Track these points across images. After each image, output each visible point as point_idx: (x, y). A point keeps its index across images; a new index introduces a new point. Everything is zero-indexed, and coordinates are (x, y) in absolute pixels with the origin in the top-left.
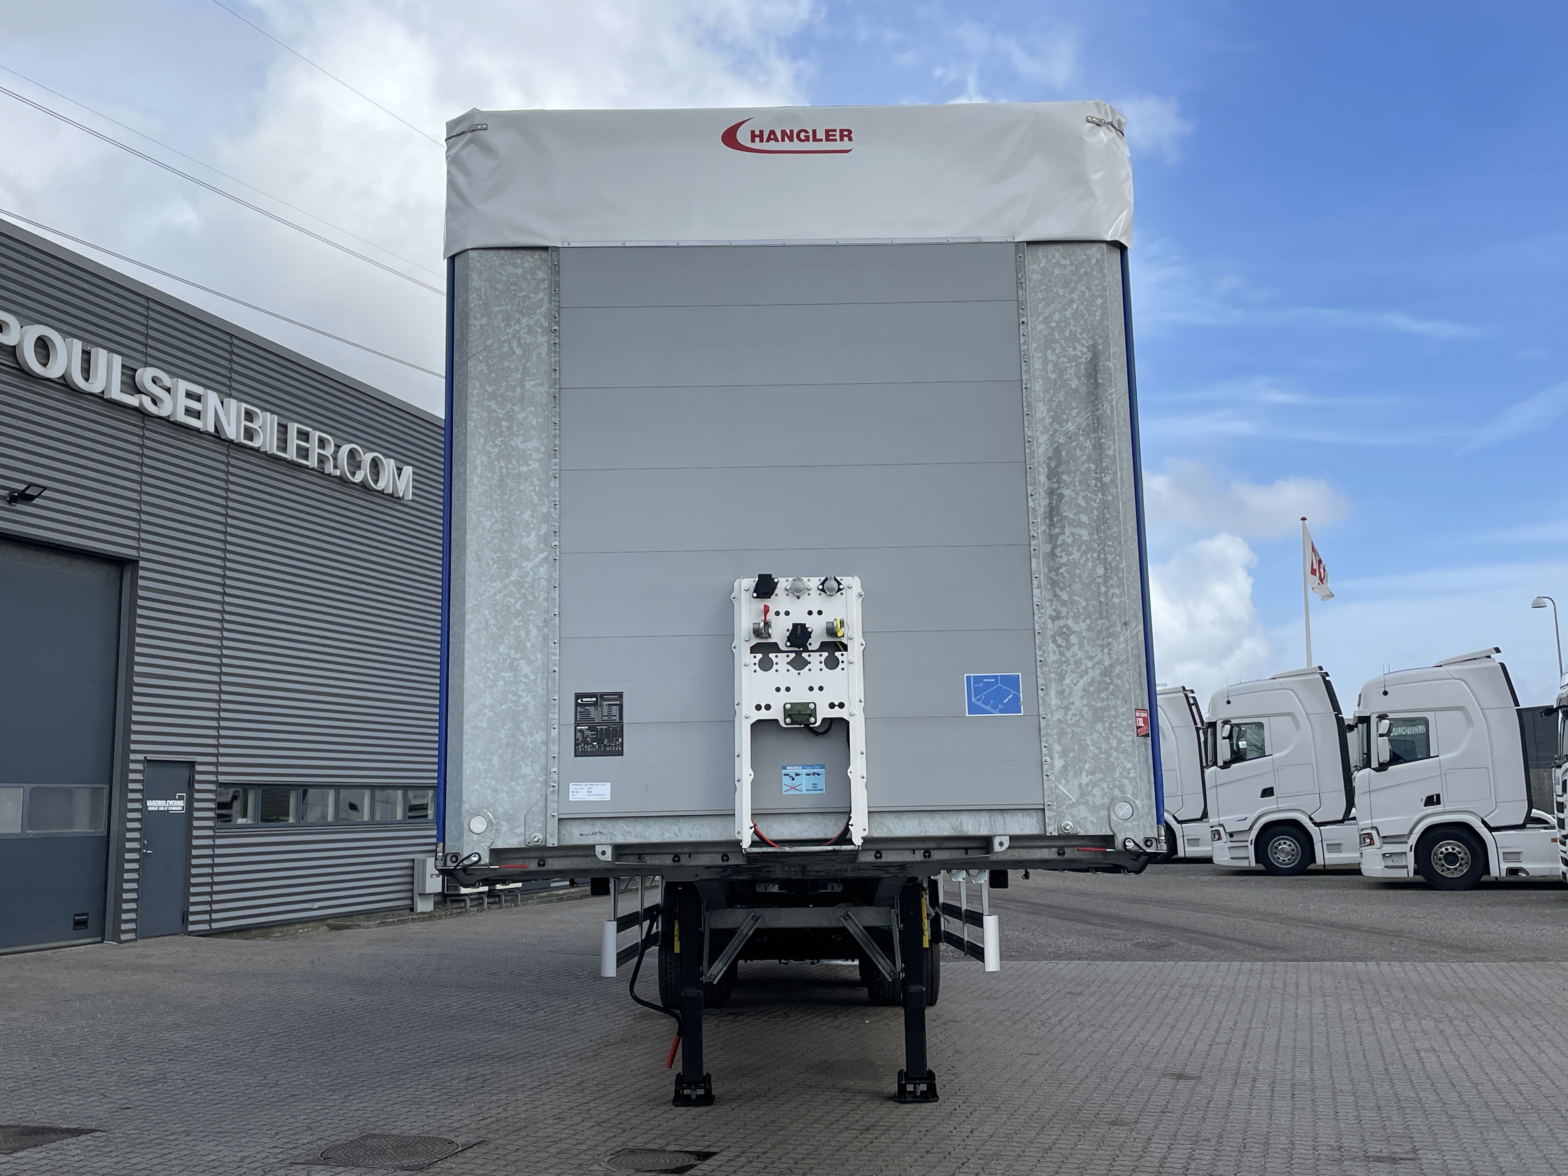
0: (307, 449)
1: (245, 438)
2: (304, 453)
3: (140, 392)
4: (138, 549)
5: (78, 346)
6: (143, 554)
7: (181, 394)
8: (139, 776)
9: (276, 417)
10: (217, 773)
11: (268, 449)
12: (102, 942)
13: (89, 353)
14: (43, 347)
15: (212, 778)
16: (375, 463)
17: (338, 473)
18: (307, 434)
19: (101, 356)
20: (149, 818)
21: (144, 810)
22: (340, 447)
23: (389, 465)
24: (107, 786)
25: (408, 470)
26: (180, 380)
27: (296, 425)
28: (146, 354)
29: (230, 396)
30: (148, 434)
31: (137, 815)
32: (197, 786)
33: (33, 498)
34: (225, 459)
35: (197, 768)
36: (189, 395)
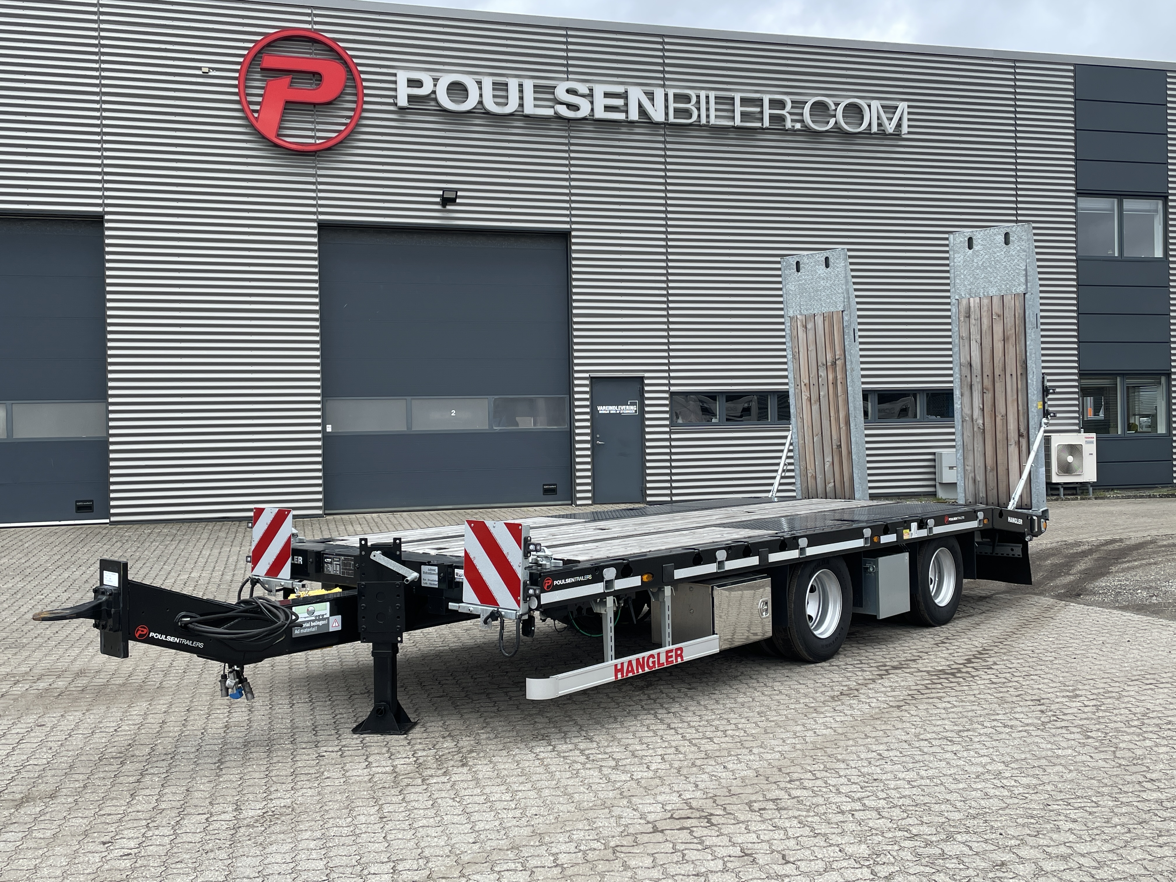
0: (762, 112)
1: (675, 118)
2: (751, 117)
3: (559, 103)
4: (570, 223)
5: (488, 81)
7: (600, 96)
8: (586, 389)
9: (712, 93)
10: (670, 385)
11: (706, 122)
12: (571, 505)
13: (507, 85)
14: (456, 89)
15: (666, 388)
17: (798, 126)
18: (757, 100)
19: (512, 84)
20: (600, 419)
21: (594, 413)
23: (871, 107)
24: (567, 396)
25: (903, 107)
26: (597, 85)
27: (741, 95)
28: (568, 72)
29: (664, 86)
30: (572, 134)
31: (587, 417)
32: (647, 395)
33: (454, 199)
34: (661, 139)
35: (646, 381)
36: (607, 95)
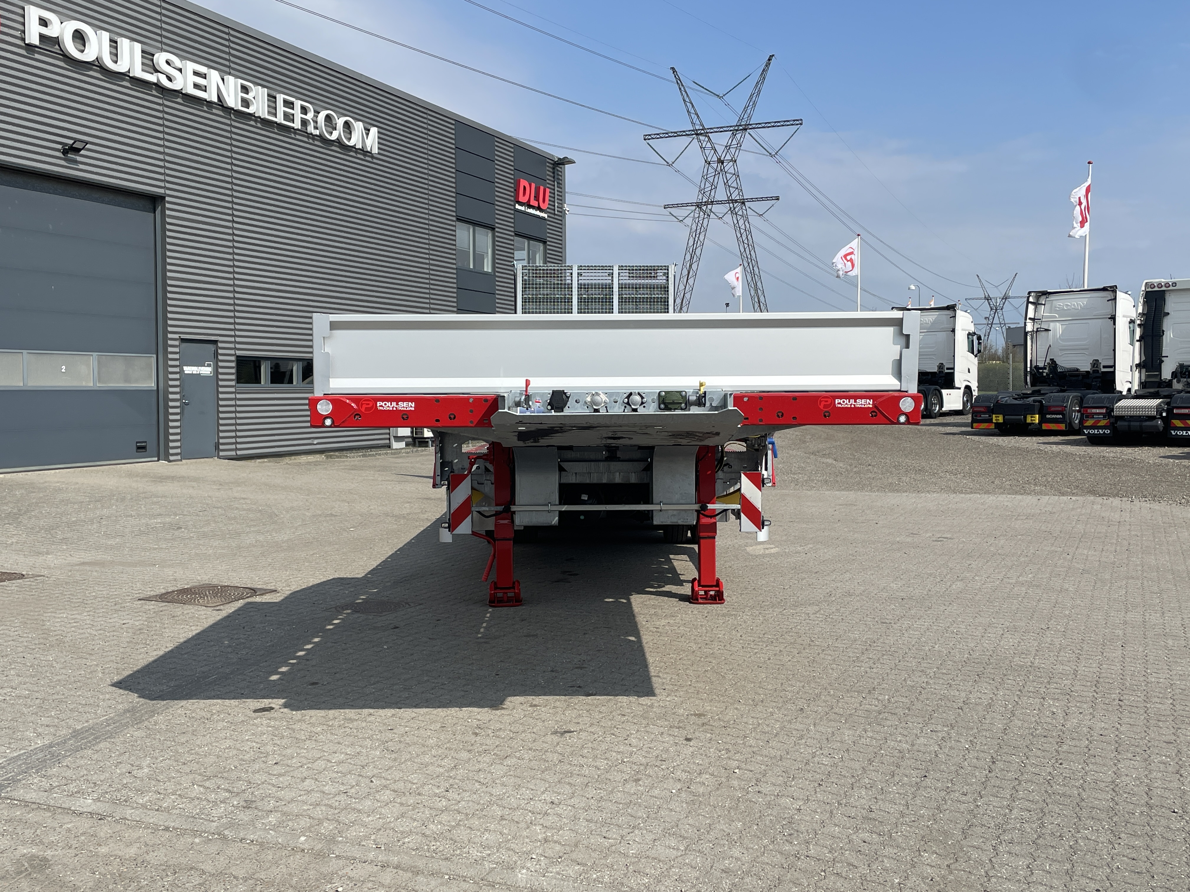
0: (293, 115)
1: (242, 106)
2: (289, 117)
3: (157, 71)
4: (164, 188)
5: (106, 36)
6: (168, 192)
7: (190, 73)
8: (177, 350)
9: (266, 89)
10: (235, 349)
11: (261, 115)
12: (158, 460)
13: (116, 42)
14: (79, 37)
15: (232, 352)
16: (347, 125)
17: (317, 132)
18: (293, 103)
19: (124, 44)
20: (185, 379)
21: (181, 372)
22: (319, 113)
23: (358, 127)
24: (155, 356)
25: (374, 131)
26: (188, 62)
27: (283, 96)
28: (161, 42)
29: (230, 74)
30: (166, 103)
31: (177, 376)
32: (220, 358)
33: (80, 150)
34: (228, 122)
35: (220, 345)
36: (196, 73)
